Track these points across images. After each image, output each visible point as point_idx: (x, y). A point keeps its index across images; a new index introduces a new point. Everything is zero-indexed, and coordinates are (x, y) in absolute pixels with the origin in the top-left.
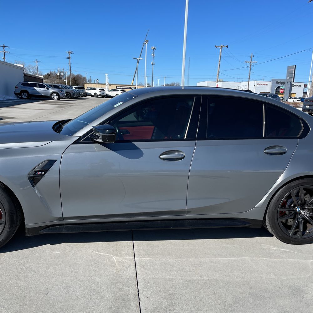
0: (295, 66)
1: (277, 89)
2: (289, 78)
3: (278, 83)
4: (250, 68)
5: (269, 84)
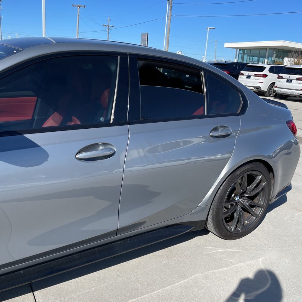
0: (148, 34)
4: (108, 32)
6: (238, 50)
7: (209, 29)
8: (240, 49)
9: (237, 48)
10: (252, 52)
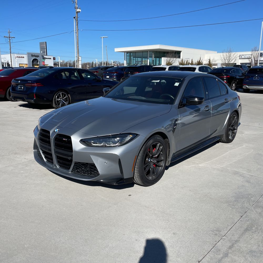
0: (46, 42)
1: (33, 61)
2: (43, 52)
3: (32, 56)
4: (9, 43)
5: (26, 56)
6: (126, 53)
7: (103, 38)
8: (127, 52)
9: (125, 52)
10: (137, 54)
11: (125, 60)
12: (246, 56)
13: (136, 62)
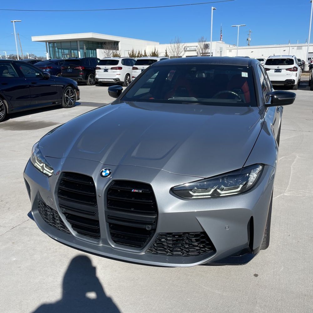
6: (48, 43)
7: (15, 22)
8: (50, 42)
9: (46, 42)
10: (63, 44)
11: (47, 52)
12: (192, 48)
13: (63, 54)
